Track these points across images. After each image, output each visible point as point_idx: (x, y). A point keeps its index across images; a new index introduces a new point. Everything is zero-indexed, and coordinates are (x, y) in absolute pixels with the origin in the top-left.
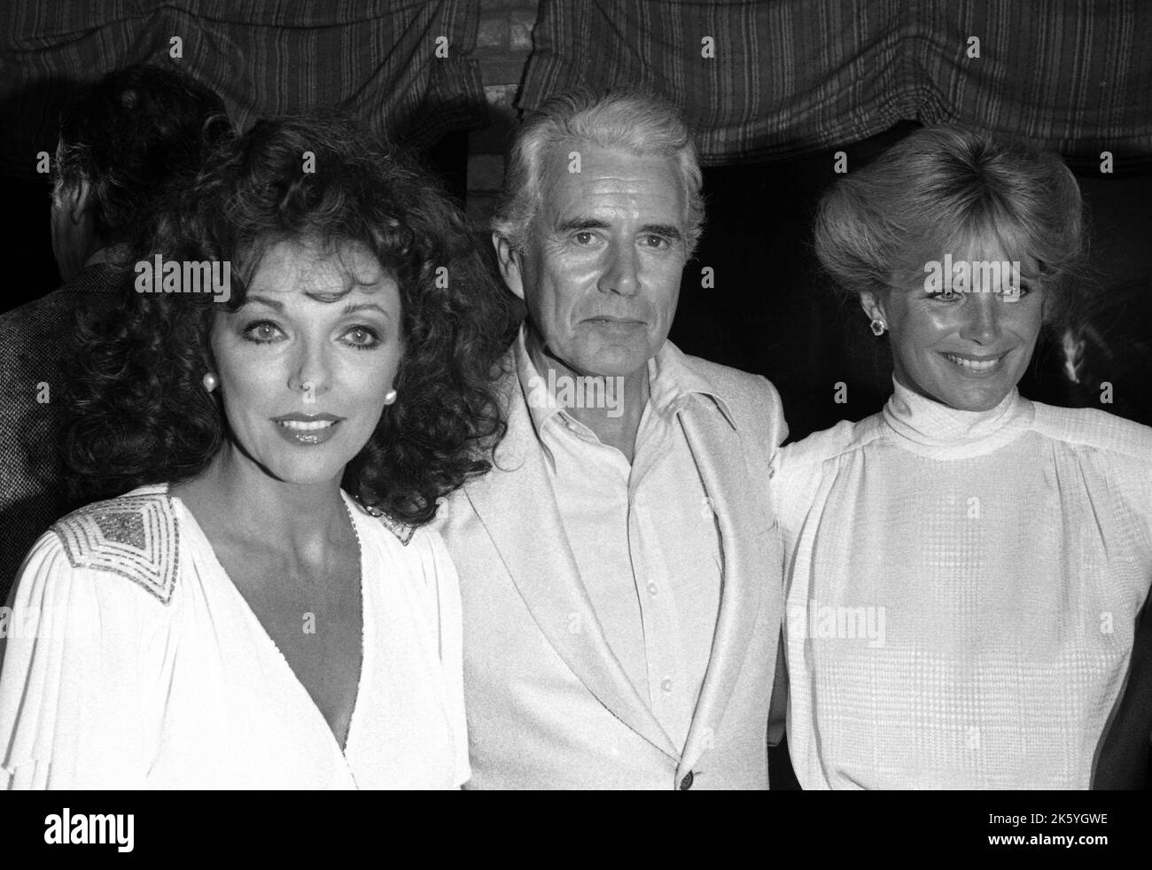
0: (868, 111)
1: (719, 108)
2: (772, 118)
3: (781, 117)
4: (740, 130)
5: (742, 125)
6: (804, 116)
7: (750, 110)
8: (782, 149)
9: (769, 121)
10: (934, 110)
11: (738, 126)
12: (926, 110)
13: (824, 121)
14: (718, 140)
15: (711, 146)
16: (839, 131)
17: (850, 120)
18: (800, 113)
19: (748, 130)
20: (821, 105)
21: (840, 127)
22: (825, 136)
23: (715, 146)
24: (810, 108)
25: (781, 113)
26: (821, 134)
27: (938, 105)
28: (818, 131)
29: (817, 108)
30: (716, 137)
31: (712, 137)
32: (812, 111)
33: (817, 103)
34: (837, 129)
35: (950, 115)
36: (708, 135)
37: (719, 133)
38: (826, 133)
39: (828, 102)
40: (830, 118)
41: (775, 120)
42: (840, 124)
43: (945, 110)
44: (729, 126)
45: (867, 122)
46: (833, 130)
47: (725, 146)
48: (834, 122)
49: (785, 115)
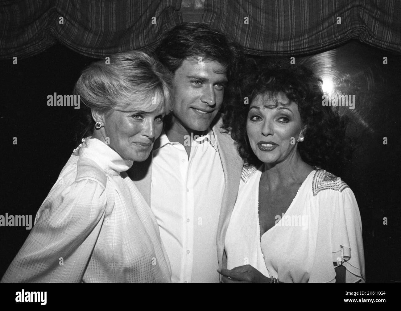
0: (340, 35)
1: (279, 33)
2: (301, 37)
3: (305, 37)
4: (289, 42)
5: (289, 40)
6: (314, 37)
7: (292, 34)
8: (305, 50)
9: (300, 38)
10: (366, 35)
11: (288, 41)
12: (362, 35)
13: (322, 39)
14: (280, 46)
15: (277, 48)
16: (328, 43)
17: (333, 38)
18: (313, 35)
19: (292, 42)
20: (320, 33)
21: (329, 41)
22: (322, 45)
23: (279, 48)
24: (316, 34)
25: (305, 35)
26: (321, 44)
27: (367, 33)
28: (320, 42)
29: (319, 34)
30: (279, 44)
31: (277, 45)
32: (317, 35)
33: (319, 32)
34: (327, 42)
35: (372, 37)
36: (276, 44)
37: (280, 43)
38: (323, 43)
39: (323, 32)
40: (325, 38)
41: (303, 38)
42: (329, 40)
43: (370, 35)
44: (284, 40)
45: (339, 39)
46: (326, 42)
47: (283, 48)
48: (327, 39)
49: (307, 36)
